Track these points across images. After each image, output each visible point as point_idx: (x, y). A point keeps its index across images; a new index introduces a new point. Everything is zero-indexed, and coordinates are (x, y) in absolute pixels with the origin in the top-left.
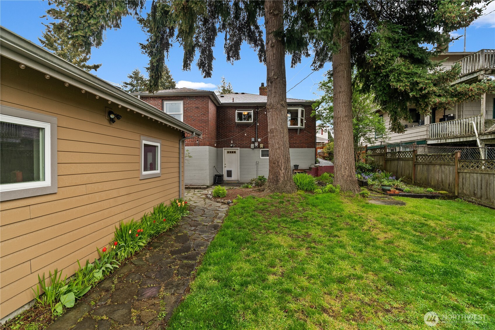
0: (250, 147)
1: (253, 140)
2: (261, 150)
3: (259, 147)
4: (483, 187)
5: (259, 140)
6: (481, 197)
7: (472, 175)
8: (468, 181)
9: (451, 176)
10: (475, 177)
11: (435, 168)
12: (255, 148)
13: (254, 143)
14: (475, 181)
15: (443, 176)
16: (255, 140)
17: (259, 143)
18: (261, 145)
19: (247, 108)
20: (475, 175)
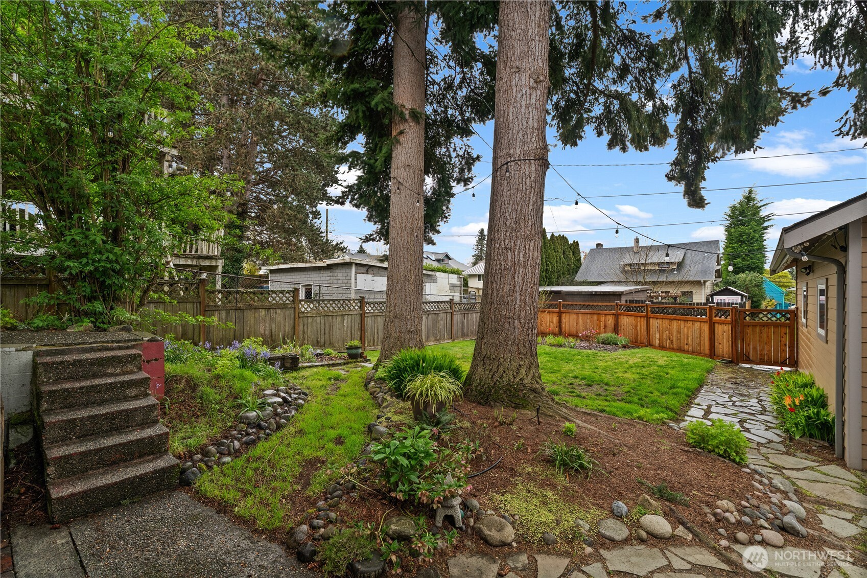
4: (327, 332)
6: (325, 344)
7: (315, 319)
8: (310, 327)
9: (287, 324)
10: (318, 321)
11: (257, 315)
14: (318, 326)
15: (273, 326)
20: (318, 318)
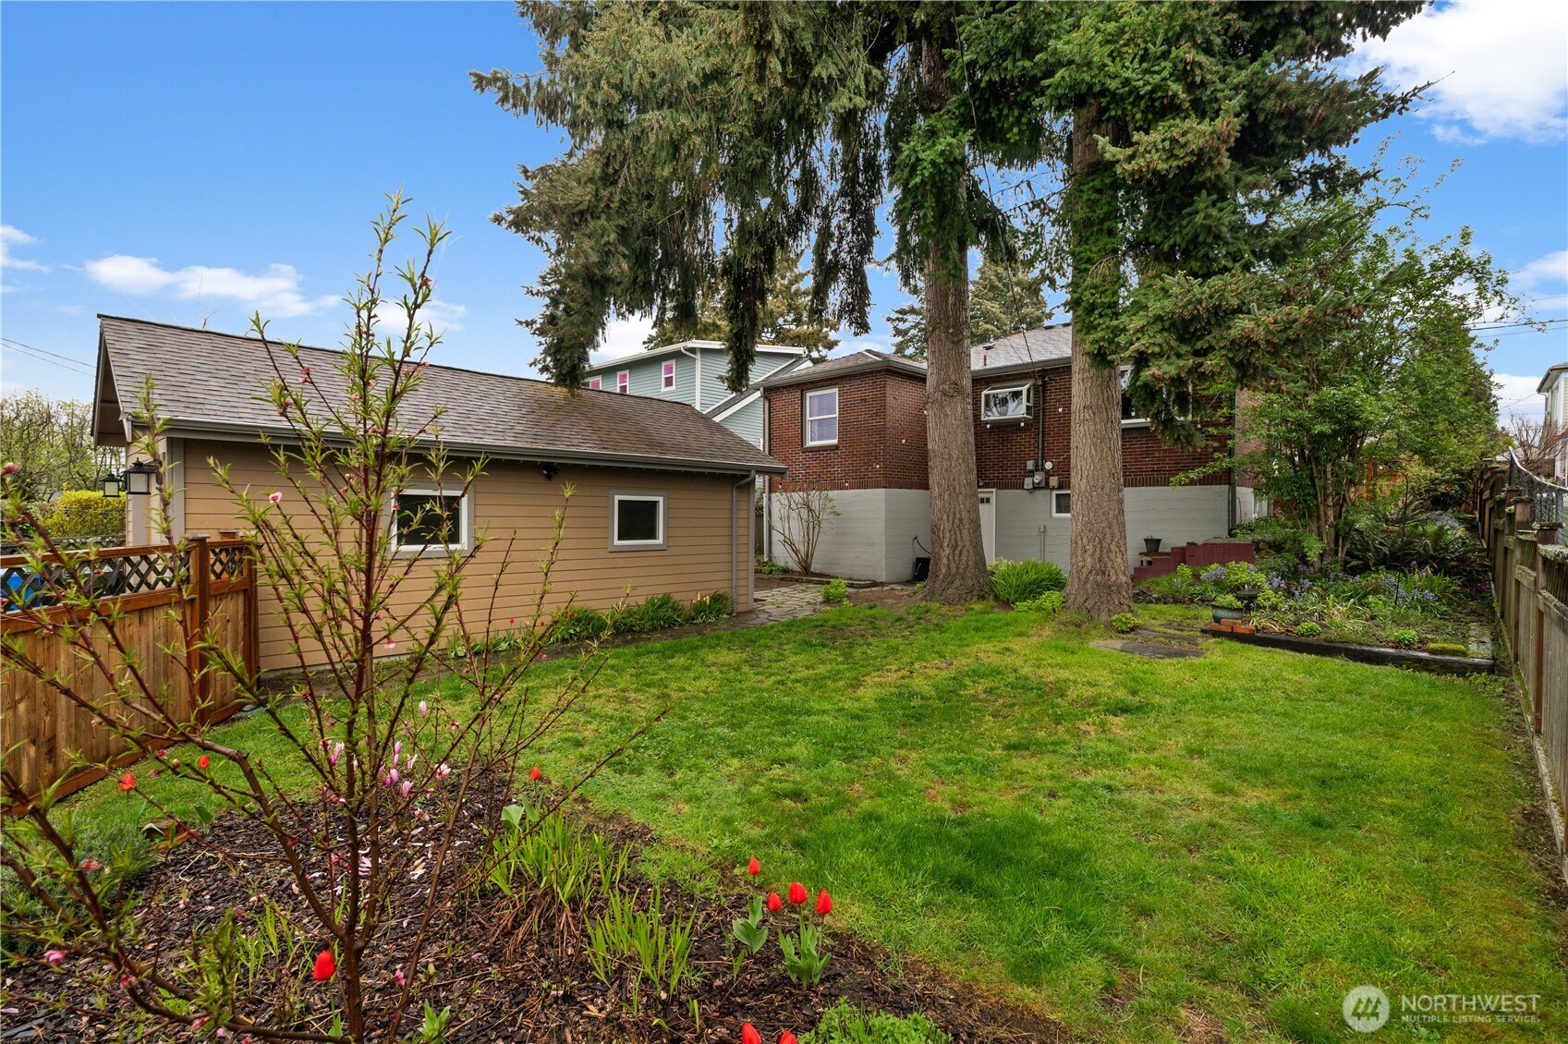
0: (1021, 487)
1: (1030, 465)
2: (1054, 493)
3: (1047, 486)
5: (1048, 465)
12: (1036, 487)
13: (1031, 474)
16: (1036, 466)
17: (1048, 474)
18: (1054, 481)
19: (1014, 380)
